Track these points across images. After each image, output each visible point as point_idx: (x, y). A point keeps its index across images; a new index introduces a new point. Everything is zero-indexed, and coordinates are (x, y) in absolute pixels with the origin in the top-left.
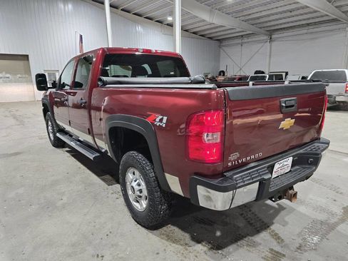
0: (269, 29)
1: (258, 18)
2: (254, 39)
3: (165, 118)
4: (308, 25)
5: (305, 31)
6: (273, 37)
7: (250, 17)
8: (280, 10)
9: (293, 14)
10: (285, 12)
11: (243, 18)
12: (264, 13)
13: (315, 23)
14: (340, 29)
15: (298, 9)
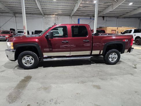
0: (14, 12)
1: (12, 7)
2: (6, 15)
3: (127, 40)
6: (16, 15)
7: (9, 6)
9: (28, 9)
12: (17, 6)
13: (33, 14)
14: (41, 17)
15: (30, 8)
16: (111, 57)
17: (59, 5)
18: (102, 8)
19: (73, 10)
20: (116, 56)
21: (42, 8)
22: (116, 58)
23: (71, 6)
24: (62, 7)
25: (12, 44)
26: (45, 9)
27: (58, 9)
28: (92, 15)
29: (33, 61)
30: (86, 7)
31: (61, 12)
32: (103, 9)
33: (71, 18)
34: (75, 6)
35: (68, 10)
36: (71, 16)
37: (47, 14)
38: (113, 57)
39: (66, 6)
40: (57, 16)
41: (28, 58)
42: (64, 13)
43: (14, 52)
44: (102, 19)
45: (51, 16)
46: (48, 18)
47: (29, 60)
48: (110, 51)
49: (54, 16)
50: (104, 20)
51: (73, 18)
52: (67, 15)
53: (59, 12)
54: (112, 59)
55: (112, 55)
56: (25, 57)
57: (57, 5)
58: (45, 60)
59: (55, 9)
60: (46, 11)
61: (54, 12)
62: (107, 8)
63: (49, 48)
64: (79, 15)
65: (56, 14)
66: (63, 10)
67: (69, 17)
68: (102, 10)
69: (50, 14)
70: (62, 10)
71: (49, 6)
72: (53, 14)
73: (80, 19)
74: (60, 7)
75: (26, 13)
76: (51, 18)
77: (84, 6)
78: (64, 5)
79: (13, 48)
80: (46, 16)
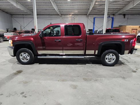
2: (28, 16)
3: (128, 40)
4: (49, 15)
5: (48, 17)
7: (30, 8)
8: (43, 8)
9: (46, 10)
10: (44, 9)
11: (28, 8)
13: (51, 15)
14: (58, 17)
15: (48, 9)
16: (108, 58)
17: (74, 5)
18: (121, 6)
19: (89, 9)
20: (114, 57)
21: (59, 9)
22: (114, 59)
23: (86, 5)
24: (77, 6)
25: (12, 42)
26: (62, 9)
27: (74, 9)
28: (110, 13)
29: (28, 58)
30: (102, 5)
31: (77, 12)
32: (123, 6)
33: (87, 17)
34: (90, 5)
35: (84, 9)
36: (88, 15)
37: (64, 15)
38: (110, 58)
39: (81, 5)
40: (73, 16)
41: (25, 54)
42: (80, 13)
43: (13, 49)
44: (123, 17)
45: (68, 16)
46: (65, 18)
47: (25, 56)
48: (107, 51)
49: (71, 16)
50: (125, 18)
51: (89, 17)
52: (84, 14)
53: (75, 12)
54: (109, 60)
55: (109, 56)
56: (22, 54)
57: (73, 5)
58: (39, 57)
59: (71, 9)
60: (62, 11)
61: (71, 12)
62: (128, 4)
63: (43, 46)
64: (96, 13)
65: (72, 14)
66: (79, 9)
67: (85, 17)
68: (121, 8)
69: (67, 15)
70: (77, 9)
71: (65, 7)
72: (70, 14)
73: (95, 18)
74: (76, 7)
75: (37, 14)
76: (68, 18)
77: (101, 5)
78: (79, 5)
79: (12, 45)
80: (63, 16)
